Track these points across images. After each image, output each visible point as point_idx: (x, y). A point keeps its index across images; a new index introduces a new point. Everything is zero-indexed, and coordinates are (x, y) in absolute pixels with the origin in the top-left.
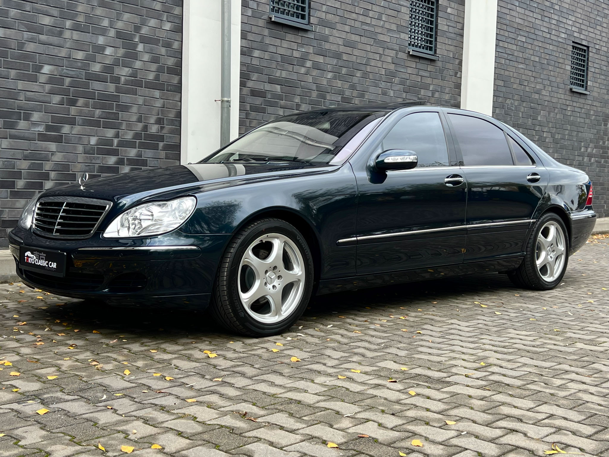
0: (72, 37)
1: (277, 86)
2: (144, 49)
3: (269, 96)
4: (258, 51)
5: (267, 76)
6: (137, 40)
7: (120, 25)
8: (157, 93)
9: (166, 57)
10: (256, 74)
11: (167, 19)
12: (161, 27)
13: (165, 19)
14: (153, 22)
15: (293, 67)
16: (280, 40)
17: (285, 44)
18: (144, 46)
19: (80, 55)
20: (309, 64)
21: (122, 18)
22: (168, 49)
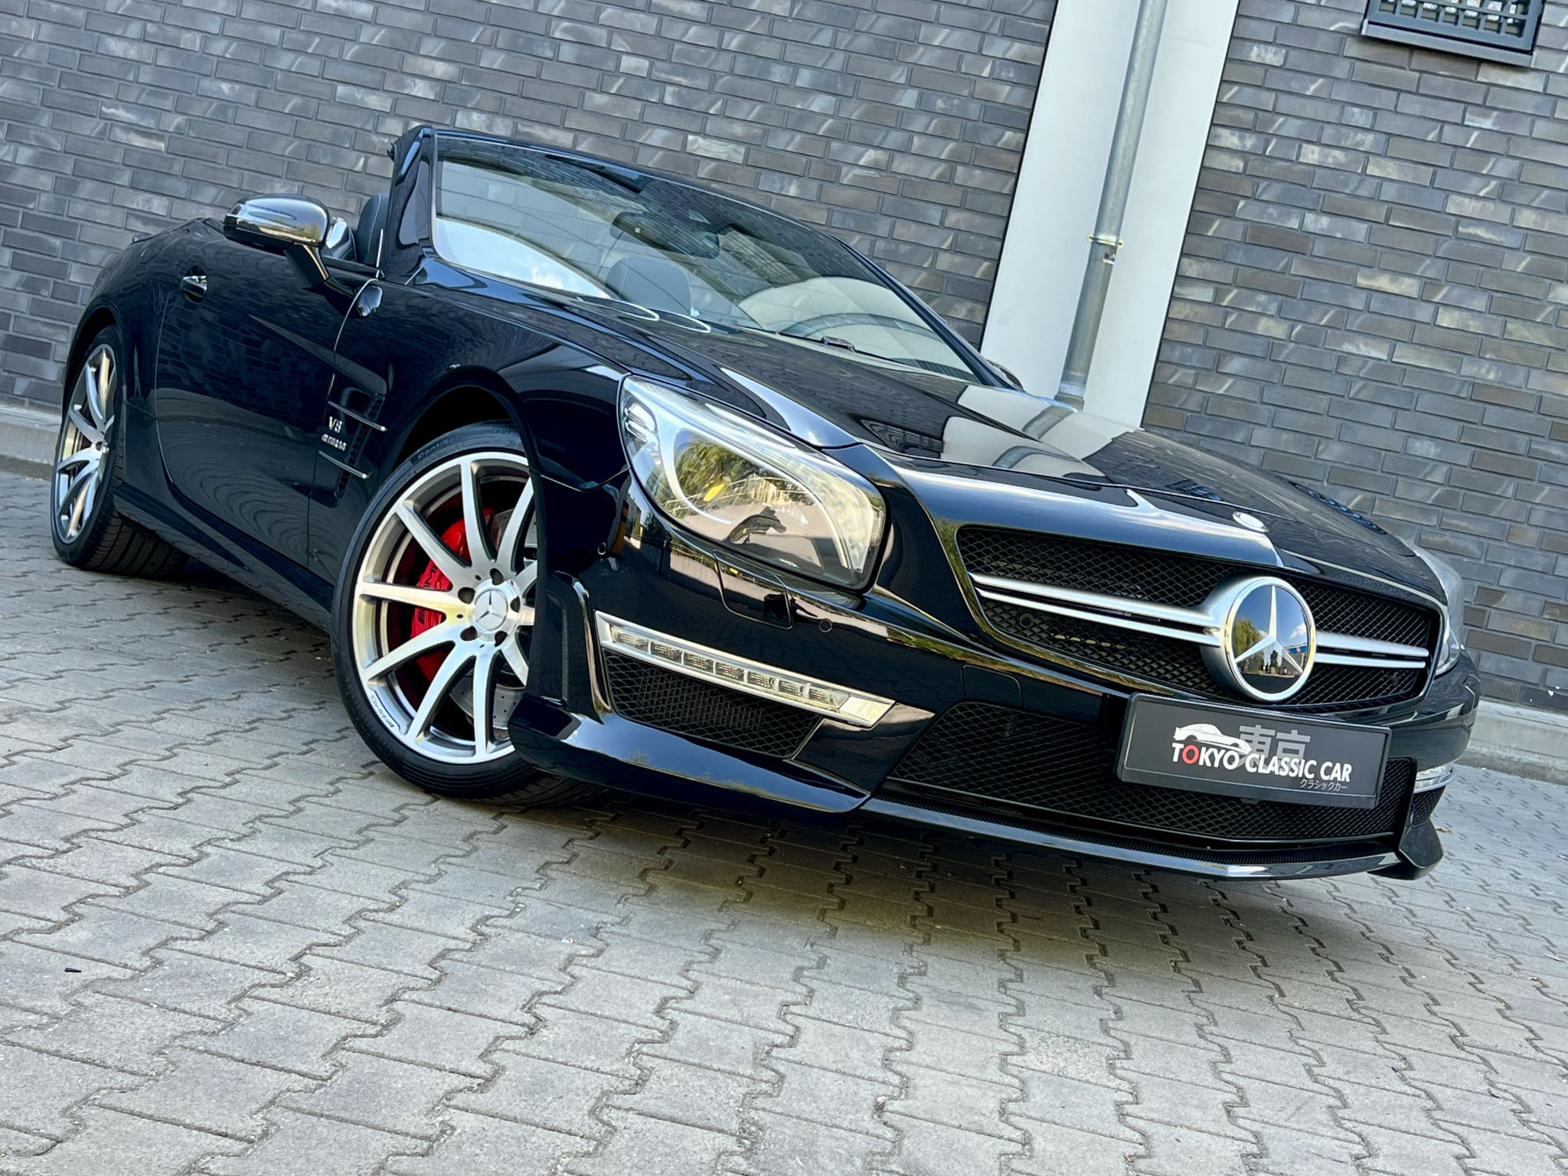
0: (732, 70)
1: (1355, 224)
2: (919, 102)
3: (1319, 248)
4: (1300, 122)
5: (1322, 193)
6: (902, 80)
7: (862, 42)
8: (934, 215)
9: (980, 124)
10: (1277, 187)
11: (1002, 28)
12: (980, 49)
13: (995, 30)
14: (956, 39)
15: (1434, 174)
16: (1396, 93)
17: (1411, 105)
18: (920, 97)
19: (744, 110)
20: (1504, 168)
21: (872, 26)
22: (989, 104)
